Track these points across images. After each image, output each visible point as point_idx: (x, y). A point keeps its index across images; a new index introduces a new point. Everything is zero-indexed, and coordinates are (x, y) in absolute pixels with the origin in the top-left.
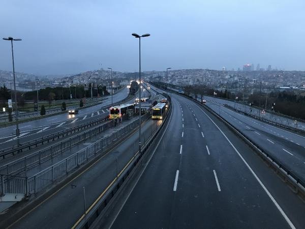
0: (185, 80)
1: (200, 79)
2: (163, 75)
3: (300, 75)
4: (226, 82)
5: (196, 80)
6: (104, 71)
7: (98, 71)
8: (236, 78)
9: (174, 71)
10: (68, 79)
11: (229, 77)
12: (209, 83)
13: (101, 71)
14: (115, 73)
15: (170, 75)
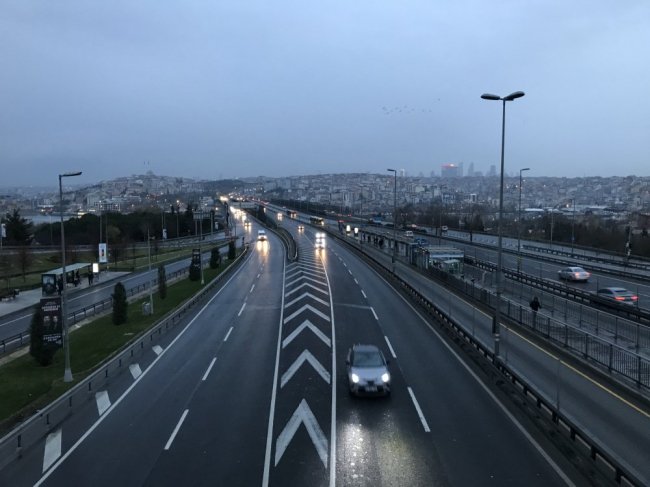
0: (335, 196)
1: (366, 195)
2: (287, 186)
3: (555, 185)
4: (417, 200)
5: (358, 197)
6: (155, 177)
7: (141, 177)
8: (437, 192)
9: (310, 178)
10: (73, 195)
11: (423, 189)
12: (384, 202)
13: (149, 178)
14: (179, 182)
15: (301, 186)
